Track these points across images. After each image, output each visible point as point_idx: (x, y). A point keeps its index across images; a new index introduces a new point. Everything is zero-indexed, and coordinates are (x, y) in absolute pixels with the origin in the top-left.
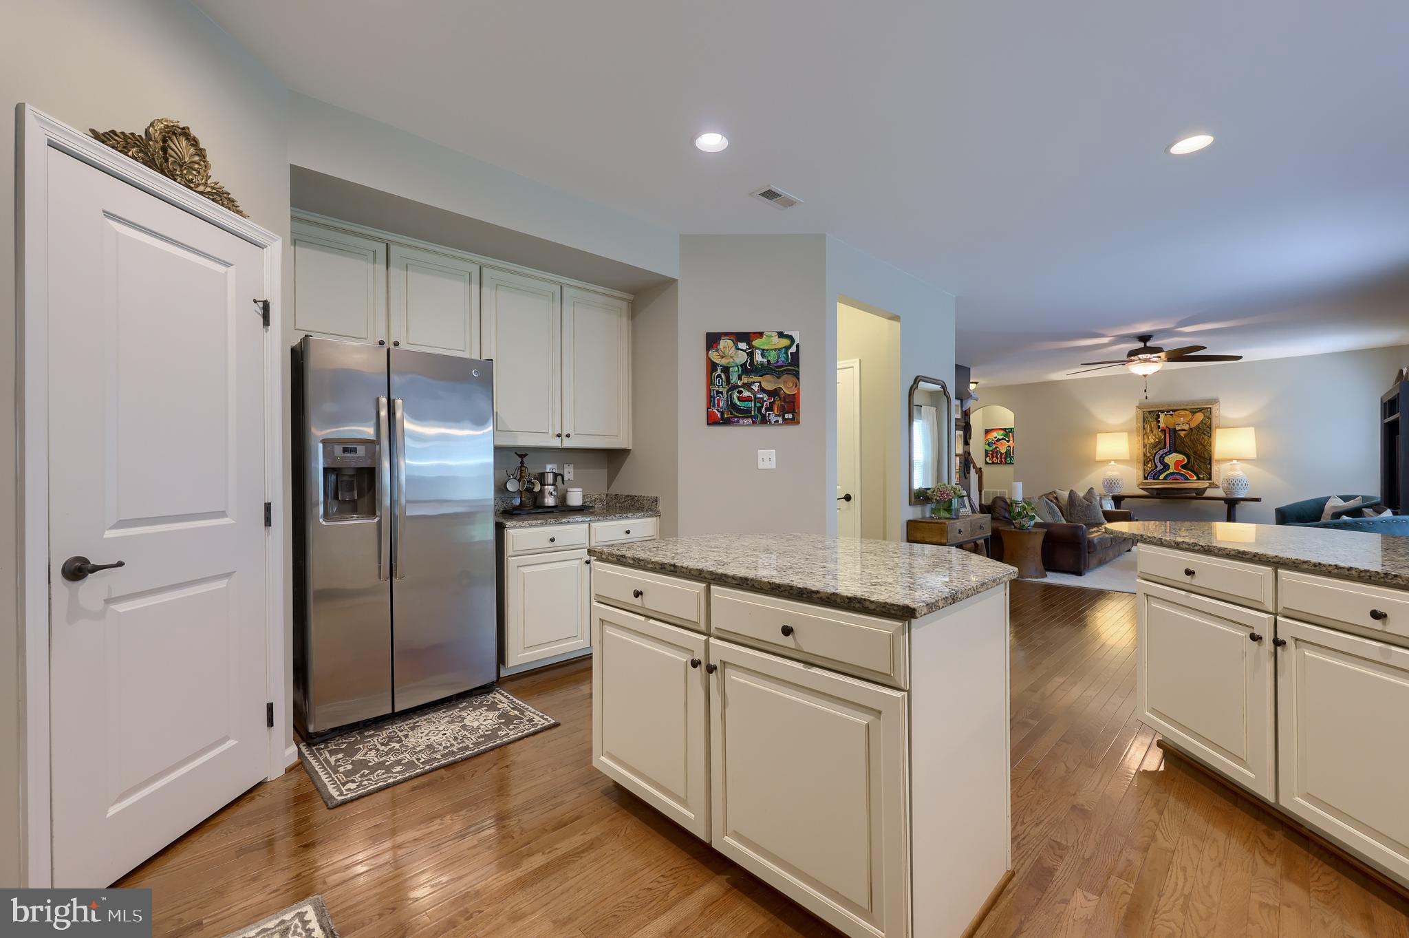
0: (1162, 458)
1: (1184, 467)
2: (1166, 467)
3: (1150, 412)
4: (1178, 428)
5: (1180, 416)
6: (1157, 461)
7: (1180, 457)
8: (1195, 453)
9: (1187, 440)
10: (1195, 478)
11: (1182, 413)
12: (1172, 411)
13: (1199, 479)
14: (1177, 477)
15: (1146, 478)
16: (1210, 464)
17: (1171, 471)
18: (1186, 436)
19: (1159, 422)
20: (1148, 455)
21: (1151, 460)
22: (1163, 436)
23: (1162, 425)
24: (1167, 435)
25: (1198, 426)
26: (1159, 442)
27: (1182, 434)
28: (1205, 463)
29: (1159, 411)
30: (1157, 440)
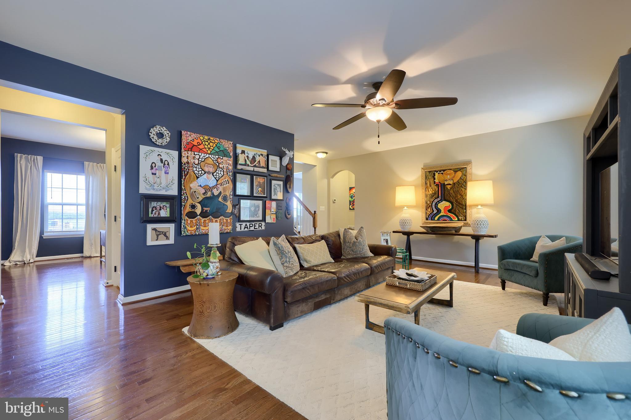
0: (436, 204)
1: (450, 211)
2: (439, 211)
3: (429, 172)
4: (446, 183)
5: (447, 174)
6: (433, 207)
7: (447, 204)
8: (456, 201)
9: (452, 192)
10: (456, 219)
11: (449, 172)
12: (442, 171)
13: (459, 220)
14: (445, 218)
15: (427, 219)
16: (466, 209)
17: (442, 214)
18: (451, 188)
19: (434, 179)
20: (429, 202)
21: (430, 206)
22: (437, 189)
23: (437, 181)
24: (440, 188)
25: (458, 181)
26: (435, 193)
27: (449, 187)
28: (462, 208)
29: (435, 171)
30: (434, 192)
